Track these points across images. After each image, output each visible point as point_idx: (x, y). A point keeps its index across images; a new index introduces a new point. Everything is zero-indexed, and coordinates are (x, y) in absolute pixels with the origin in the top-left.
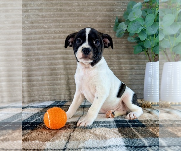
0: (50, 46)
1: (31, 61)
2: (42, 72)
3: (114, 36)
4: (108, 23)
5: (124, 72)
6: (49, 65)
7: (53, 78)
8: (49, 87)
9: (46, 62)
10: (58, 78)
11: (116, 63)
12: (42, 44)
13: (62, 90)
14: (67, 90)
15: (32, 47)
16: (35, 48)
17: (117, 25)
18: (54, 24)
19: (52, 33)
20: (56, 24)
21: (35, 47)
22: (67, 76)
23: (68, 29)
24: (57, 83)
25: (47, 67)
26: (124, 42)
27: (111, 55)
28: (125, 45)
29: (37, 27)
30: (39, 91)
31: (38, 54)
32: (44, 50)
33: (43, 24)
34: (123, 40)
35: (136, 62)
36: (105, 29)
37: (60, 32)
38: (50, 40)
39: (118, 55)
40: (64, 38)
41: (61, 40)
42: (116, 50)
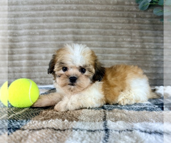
0: (59, 18)
1: (35, 34)
2: (46, 49)
3: (135, 8)
5: (148, 51)
6: (55, 41)
9: (52, 37)
11: (138, 40)
12: (49, 15)
15: (36, 18)
16: (40, 20)
19: (61, 3)
25: (54, 42)
26: (147, 16)
27: (132, 31)
28: (149, 19)
30: (41, 71)
31: (43, 27)
32: (51, 22)
34: (146, 13)
37: (71, 3)
38: (59, 11)
39: (140, 31)
40: (76, 10)
41: (72, 12)
42: (137, 25)
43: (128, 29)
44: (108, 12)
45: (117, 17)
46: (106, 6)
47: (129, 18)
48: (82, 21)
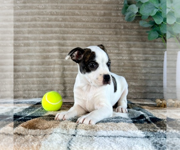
0: (44, 29)
1: (19, 46)
2: (31, 61)
3: (122, 20)
4: (116, 5)
5: (137, 63)
6: (40, 52)
7: (44, 68)
8: (38, 79)
9: (38, 48)
10: (51, 68)
11: (125, 52)
12: (35, 26)
13: (55, 83)
14: (61, 84)
15: (21, 29)
16: (25, 31)
17: (127, 8)
18: (50, 4)
19: (47, 15)
20: (53, 4)
21: (26, 29)
22: (62, 66)
23: (67, 11)
24: (49, 75)
25: (39, 54)
26: (135, 27)
27: (119, 42)
28: (137, 30)
29: (30, 8)
30: (25, 84)
31: (28, 39)
32: (36, 33)
33: (38, 4)
34: (134, 24)
35: (151, 51)
36: (112, 11)
37: (57, 14)
38: (45, 23)
39: (127, 42)
40: (62, 21)
41: (58, 23)
42: (125, 36)
43: (115, 41)
44: (95, 23)
45: (103, 28)
46: (92, 17)
47: (116, 30)
48: (68, 33)
